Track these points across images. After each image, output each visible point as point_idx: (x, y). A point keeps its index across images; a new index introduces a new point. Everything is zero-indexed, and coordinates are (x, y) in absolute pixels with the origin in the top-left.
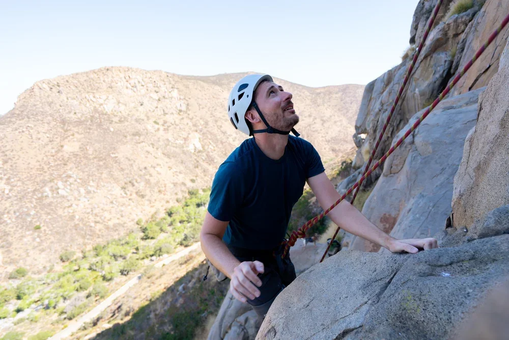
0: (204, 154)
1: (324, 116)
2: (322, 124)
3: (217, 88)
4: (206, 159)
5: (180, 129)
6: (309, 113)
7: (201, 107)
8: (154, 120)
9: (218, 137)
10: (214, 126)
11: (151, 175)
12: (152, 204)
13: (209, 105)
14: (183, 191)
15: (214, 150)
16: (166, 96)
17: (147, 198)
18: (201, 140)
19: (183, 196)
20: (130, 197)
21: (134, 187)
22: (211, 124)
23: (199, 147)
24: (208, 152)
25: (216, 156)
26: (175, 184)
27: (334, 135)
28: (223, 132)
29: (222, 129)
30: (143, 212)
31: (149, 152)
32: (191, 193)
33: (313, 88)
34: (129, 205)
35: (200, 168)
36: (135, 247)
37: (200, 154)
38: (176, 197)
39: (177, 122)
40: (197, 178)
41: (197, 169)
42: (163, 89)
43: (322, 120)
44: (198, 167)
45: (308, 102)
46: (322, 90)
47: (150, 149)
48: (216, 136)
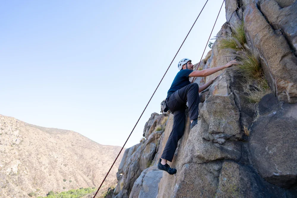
0: (17, 177)
1: (104, 160)
2: (102, 165)
3: (48, 135)
4: (16, 181)
5: (7, 156)
6: (97, 158)
7: (31, 144)
9: (35, 165)
10: (35, 157)
13: (38, 143)
15: (27, 175)
16: (9, 133)
18: (20, 165)
22: (33, 156)
23: (15, 170)
24: (21, 175)
25: (26, 179)
28: (39, 162)
29: (39, 160)
33: (101, 145)
35: (7, 188)
39: (7, 151)
42: (9, 128)
43: (103, 162)
45: (98, 151)
46: (106, 147)
48: (33, 164)
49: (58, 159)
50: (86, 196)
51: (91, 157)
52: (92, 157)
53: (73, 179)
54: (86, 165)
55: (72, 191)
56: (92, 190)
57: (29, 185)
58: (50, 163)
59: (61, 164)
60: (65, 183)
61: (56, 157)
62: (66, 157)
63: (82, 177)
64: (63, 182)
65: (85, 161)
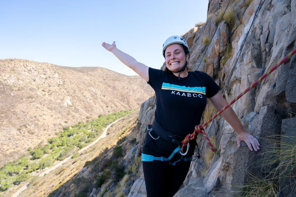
0: (73, 107)
1: (134, 89)
2: (133, 93)
3: (81, 74)
4: (74, 110)
5: (59, 94)
6: (127, 88)
7: (72, 83)
8: (42, 89)
9: (81, 98)
10: (79, 93)
11: (39, 121)
12: (39, 138)
13: (76, 82)
14: (59, 128)
15: (79, 105)
16: (51, 77)
17: (35, 134)
18: (72, 100)
19: (60, 131)
20: (23, 135)
21: (27, 128)
22: (77, 92)
23: (70, 103)
24: (76, 106)
25: (80, 108)
26: (55, 125)
27: (138, 97)
28: (84, 96)
29: (83, 94)
30: (33, 143)
31: (38, 108)
32: (64, 129)
33: (129, 76)
34: (23, 140)
35: (70, 115)
36: (26, 165)
37: (70, 107)
38: (55, 132)
39: (57, 91)
40: (69, 120)
41: (68, 116)
42: (49, 72)
43: (133, 91)
44: (69, 115)
45: (127, 82)
46: (133, 77)
47: (39, 106)
48: (80, 98)
49: (96, 92)
50: (126, 116)
51: (122, 87)
52: (123, 88)
53: (113, 105)
54: (120, 94)
55: (115, 113)
56: (130, 111)
57: (84, 112)
58: (92, 96)
59: (101, 96)
60: (108, 108)
61: (94, 91)
62: (102, 90)
63: (120, 103)
64: (107, 108)
65: (118, 91)
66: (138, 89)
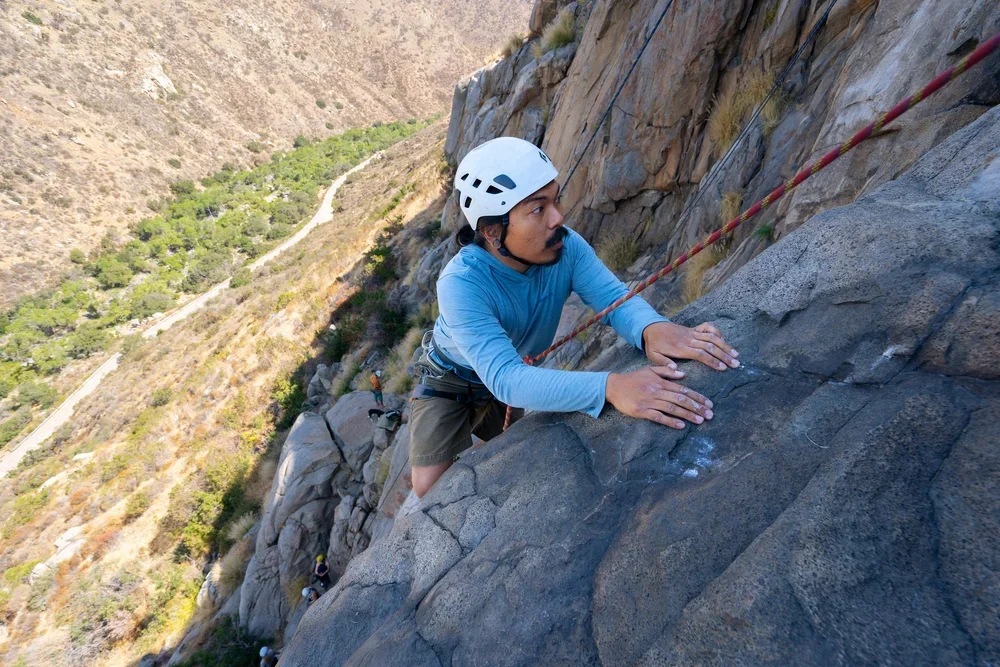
1: (420, 26)
2: (419, 44)
4: (191, 114)
5: (106, 38)
6: (392, 17)
8: (24, 10)
9: (209, 63)
10: (191, 34)
11: (68, 156)
12: (94, 219)
14: (158, 187)
15: (207, 94)
17: (76, 205)
18: (169, 68)
19: (162, 197)
20: (31, 207)
21: (34, 184)
22: (182, 29)
23: (167, 84)
24: (194, 98)
25: (215, 109)
26: (135, 173)
27: (439, 66)
28: (215, 52)
29: (212, 44)
30: (78, 235)
31: (41, 99)
32: (176, 189)
34: (37, 224)
35: (183, 135)
36: (87, 306)
37: (174, 103)
38: (145, 200)
39: (94, 20)
40: (184, 157)
41: (176, 138)
43: (418, 34)
44: (177, 133)
47: (40, 89)
48: (201, 60)
49: (264, 34)
50: (397, 145)
51: (370, 15)
52: (376, 18)
53: (342, 99)
54: (365, 49)
55: (354, 132)
56: (409, 127)
57: (233, 122)
58: (251, 52)
59: (287, 53)
60: (326, 110)
61: (256, 29)
62: (288, 25)
63: (368, 90)
64: (319, 109)
65: (353, 34)
66: (436, 29)
